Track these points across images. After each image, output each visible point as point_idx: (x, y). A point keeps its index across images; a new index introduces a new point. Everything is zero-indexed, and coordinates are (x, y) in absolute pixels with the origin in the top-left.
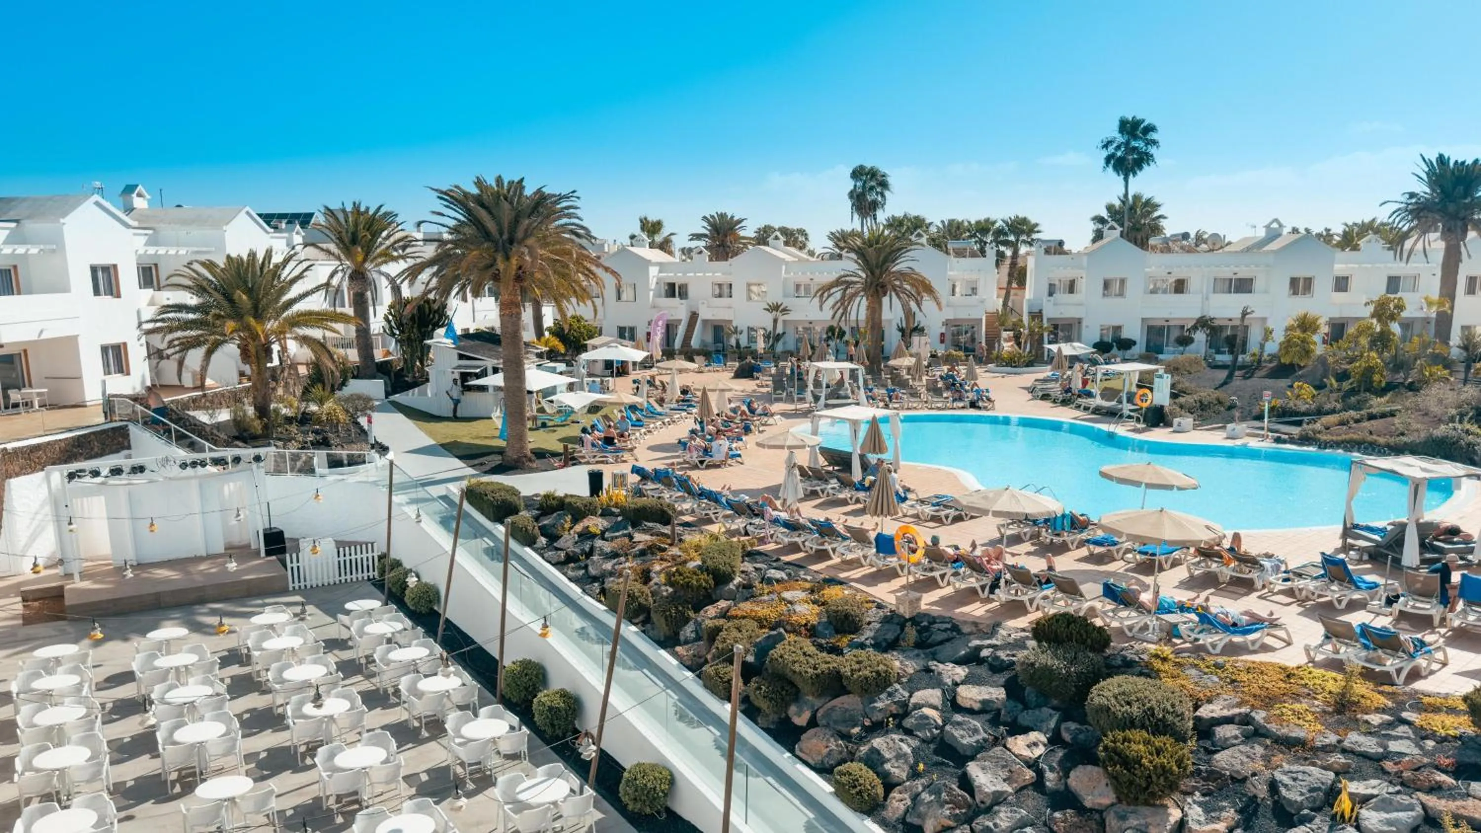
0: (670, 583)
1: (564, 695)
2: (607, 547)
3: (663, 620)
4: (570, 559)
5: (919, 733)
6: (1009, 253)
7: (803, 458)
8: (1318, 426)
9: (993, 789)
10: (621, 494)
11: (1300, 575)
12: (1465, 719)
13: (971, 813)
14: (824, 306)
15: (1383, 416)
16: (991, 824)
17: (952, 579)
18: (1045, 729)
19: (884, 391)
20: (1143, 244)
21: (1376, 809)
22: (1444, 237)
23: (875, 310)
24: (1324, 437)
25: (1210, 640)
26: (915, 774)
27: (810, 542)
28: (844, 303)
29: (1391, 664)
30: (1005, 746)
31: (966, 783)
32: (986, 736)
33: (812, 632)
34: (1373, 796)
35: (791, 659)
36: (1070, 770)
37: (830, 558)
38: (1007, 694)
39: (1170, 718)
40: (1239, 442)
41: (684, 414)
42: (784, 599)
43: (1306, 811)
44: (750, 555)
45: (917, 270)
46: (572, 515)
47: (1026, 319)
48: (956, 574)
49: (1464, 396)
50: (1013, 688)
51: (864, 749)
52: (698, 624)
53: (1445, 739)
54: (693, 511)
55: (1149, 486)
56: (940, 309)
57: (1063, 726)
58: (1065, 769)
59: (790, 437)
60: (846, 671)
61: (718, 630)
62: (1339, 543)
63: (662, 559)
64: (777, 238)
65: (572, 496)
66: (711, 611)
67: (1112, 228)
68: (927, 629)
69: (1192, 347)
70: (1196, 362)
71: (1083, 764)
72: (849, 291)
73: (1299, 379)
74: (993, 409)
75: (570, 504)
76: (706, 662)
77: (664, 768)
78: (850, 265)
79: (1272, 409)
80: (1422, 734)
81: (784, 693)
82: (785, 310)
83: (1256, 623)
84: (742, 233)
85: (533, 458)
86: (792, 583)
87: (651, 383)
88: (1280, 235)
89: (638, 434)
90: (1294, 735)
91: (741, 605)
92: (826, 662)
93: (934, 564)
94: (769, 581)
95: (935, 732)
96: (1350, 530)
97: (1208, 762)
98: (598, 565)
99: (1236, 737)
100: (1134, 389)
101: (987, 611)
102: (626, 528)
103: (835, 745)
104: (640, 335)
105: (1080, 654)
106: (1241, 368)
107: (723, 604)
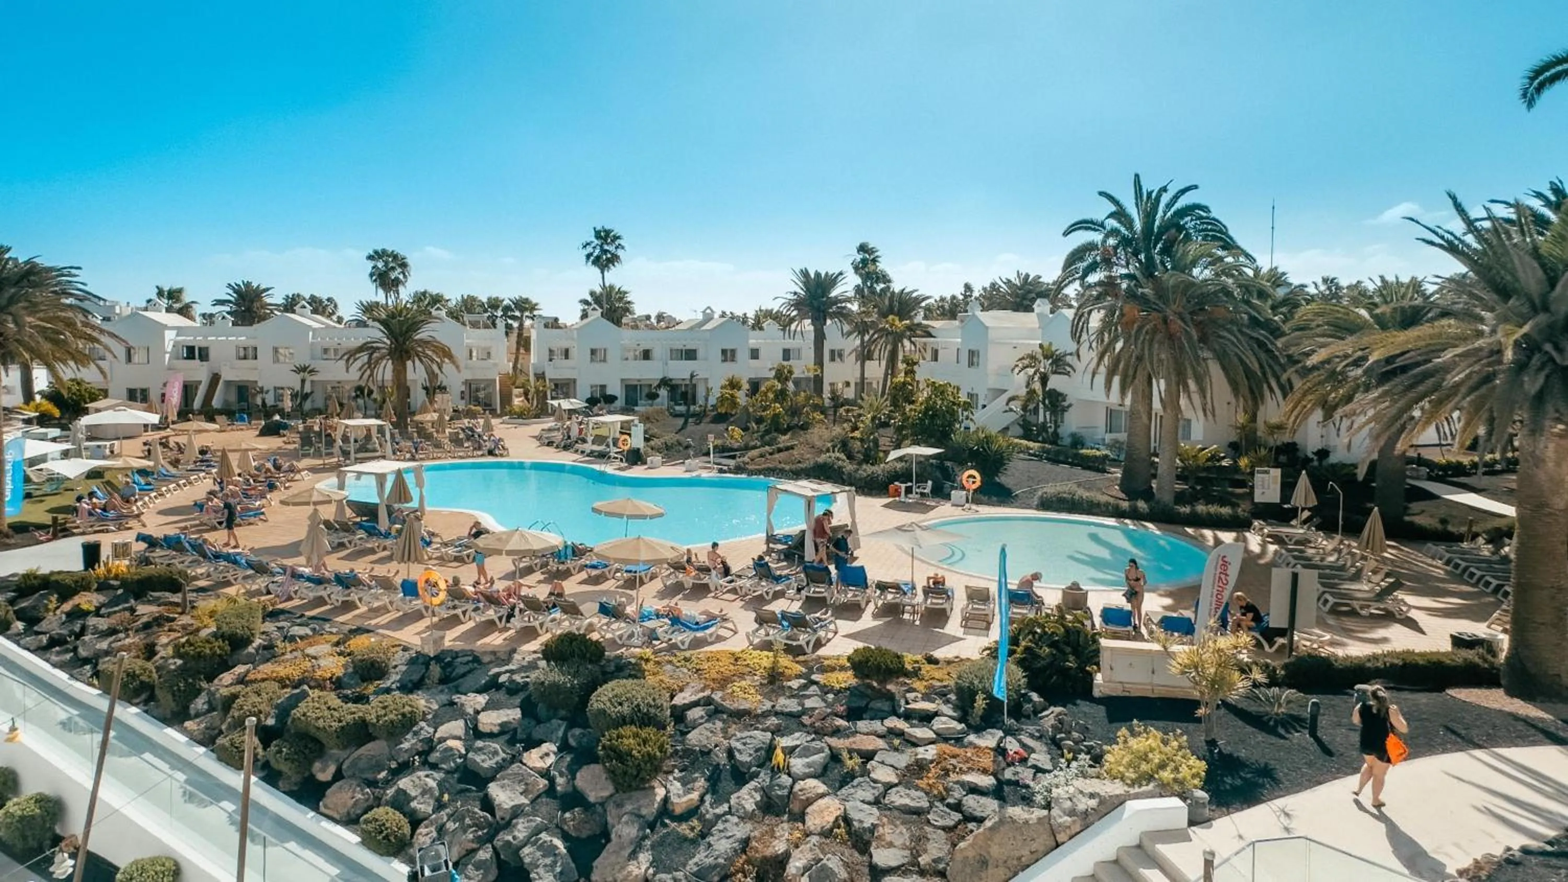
0: (180, 656)
1: (41, 800)
2: (103, 624)
3: (170, 697)
4: (55, 642)
5: (444, 766)
6: (516, 325)
7: (328, 513)
8: (746, 459)
9: (512, 804)
10: (123, 565)
11: (740, 576)
12: (850, 673)
13: (492, 831)
14: (350, 370)
15: (788, 449)
16: (510, 838)
17: (473, 614)
18: (554, 738)
19: (410, 444)
20: (618, 323)
21: (800, 756)
22: (813, 324)
23: (400, 373)
24: (750, 467)
25: (680, 638)
26: (440, 806)
27: (336, 594)
28: (371, 365)
29: (803, 638)
30: (521, 762)
31: (488, 805)
32: (504, 755)
33: (338, 684)
34: (797, 746)
35: (314, 716)
36: (577, 771)
37: (357, 608)
38: (523, 714)
39: (652, 710)
40: (694, 474)
41: (202, 474)
42: (308, 656)
43: (754, 769)
44: (273, 615)
45: (438, 339)
46: (59, 594)
47: (532, 378)
48: (476, 609)
49: (834, 433)
50: (528, 708)
51: (390, 792)
52: (211, 694)
53: (839, 691)
54: (209, 575)
55: (630, 517)
56: (459, 371)
57: (569, 734)
58: (572, 772)
59: (315, 493)
60: (372, 718)
61: (235, 697)
62: (764, 548)
63: (170, 630)
64: (304, 307)
65: (59, 573)
66: (227, 678)
67: (594, 309)
68: (450, 664)
69: (658, 400)
70: (662, 412)
71: (588, 763)
72: (375, 355)
73: (731, 424)
74: (508, 455)
75: (57, 582)
76: (221, 732)
77: (167, 858)
78: (375, 333)
79: (715, 447)
80: (825, 690)
81: (307, 751)
82: (311, 371)
83: (712, 618)
84: (268, 300)
85: (11, 532)
86: (317, 638)
87: (164, 445)
88: (712, 318)
89: (147, 499)
90: (742, 707)
91: (261, 667)
92: (351, 712)
93: (456, 602)
94: (292, 639)
95: (459, 761)
96: (771, 539)
97: (683, 742)
98: (90, 645)
99: (702, 717)
100: (618, 435)
101: (505, 639)
102: (127, 601)
103: (361, 795)
104: (154, 396)
105: (581, 669)
106: (693, 415)
107: (240, 669)
